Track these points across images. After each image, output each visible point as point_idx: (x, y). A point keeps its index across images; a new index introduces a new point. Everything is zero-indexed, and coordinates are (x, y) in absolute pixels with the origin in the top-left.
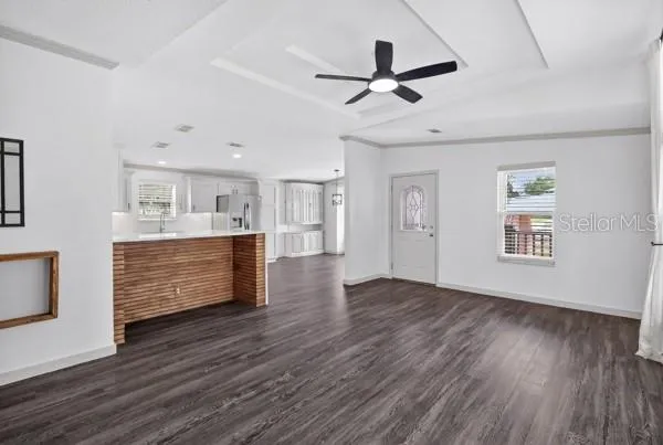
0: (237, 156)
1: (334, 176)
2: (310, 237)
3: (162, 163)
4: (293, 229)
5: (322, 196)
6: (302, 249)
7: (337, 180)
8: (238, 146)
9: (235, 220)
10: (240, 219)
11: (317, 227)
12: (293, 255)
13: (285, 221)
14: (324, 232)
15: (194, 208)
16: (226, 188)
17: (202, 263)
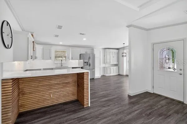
0: (84, 39)
1: (122, 46)
2: (113, 69)
3: (61, 43)
4: (107, 66)
5: (118, 54)
6: (110, 73)
7: (124, 47)
8: (83, 34)
9: (85, 62)
10: (87, 62)
11: (116, 65)
12: (107, 75)
13: (104, 63)
14: (119, 67)
15: (72, 58)
16: (83, 51)
17: (63, 83)
